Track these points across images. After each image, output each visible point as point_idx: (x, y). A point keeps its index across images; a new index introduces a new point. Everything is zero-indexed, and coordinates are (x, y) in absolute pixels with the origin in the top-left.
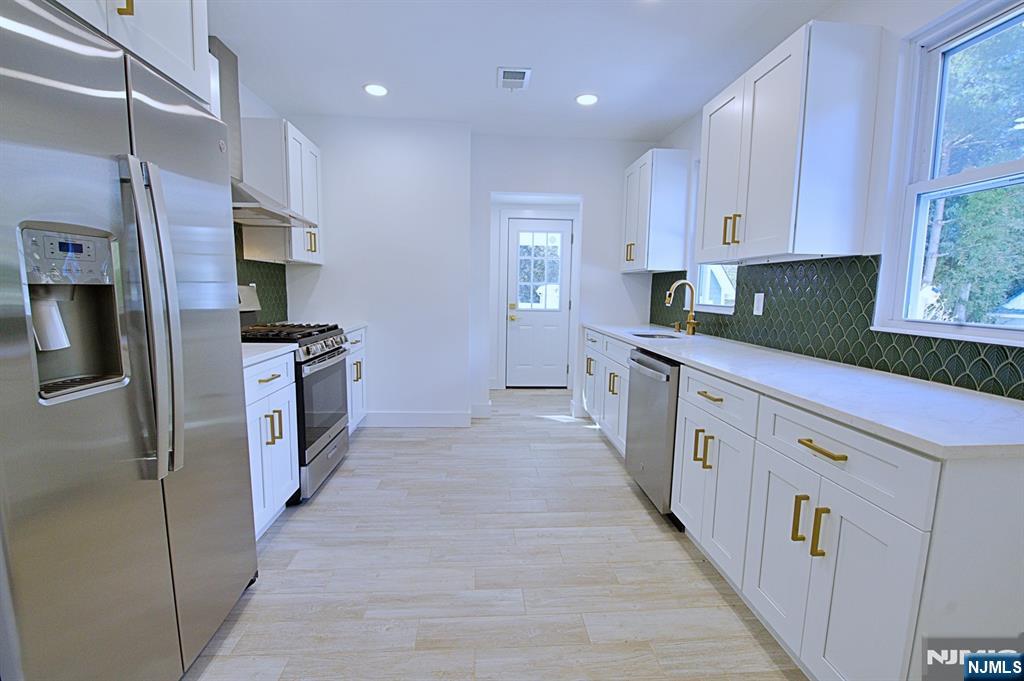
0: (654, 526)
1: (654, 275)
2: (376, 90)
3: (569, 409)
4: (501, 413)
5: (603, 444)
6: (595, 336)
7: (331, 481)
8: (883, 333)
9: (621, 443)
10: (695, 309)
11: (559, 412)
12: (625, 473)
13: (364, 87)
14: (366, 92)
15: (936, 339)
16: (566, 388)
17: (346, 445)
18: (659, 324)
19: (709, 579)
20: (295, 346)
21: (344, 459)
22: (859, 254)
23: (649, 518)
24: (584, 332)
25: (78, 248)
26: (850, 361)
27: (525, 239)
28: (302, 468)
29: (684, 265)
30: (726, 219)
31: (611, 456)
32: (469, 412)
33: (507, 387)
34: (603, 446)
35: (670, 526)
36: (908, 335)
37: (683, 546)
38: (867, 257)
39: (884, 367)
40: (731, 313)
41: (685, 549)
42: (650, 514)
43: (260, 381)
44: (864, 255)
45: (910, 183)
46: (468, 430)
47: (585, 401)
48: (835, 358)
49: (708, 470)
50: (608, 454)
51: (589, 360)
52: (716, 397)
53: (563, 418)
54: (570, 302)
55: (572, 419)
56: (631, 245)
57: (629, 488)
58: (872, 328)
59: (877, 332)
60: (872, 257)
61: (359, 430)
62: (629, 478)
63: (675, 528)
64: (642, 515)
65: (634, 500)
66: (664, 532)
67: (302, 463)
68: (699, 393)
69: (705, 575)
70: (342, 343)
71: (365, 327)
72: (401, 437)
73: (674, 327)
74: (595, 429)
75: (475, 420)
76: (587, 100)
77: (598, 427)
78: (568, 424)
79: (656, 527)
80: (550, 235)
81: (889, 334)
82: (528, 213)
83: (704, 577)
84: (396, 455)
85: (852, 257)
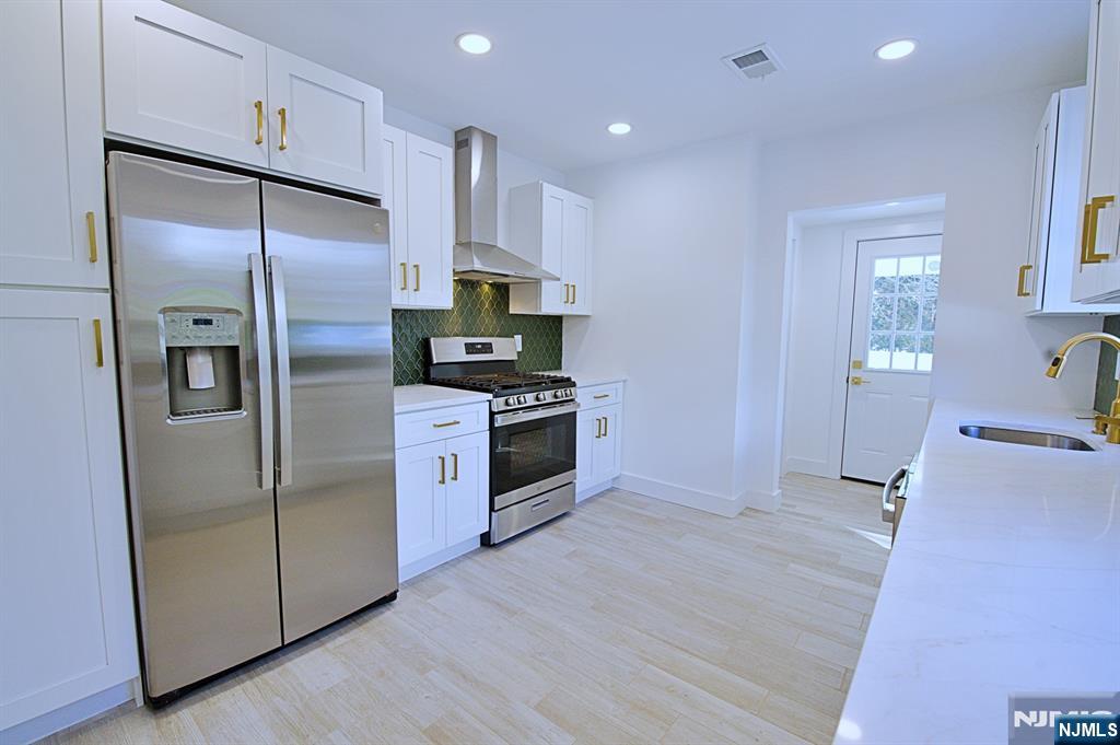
1: (1107, 318)
2: (620, 129)
7: (536, 534)
13: (607, 127)
14: (609, 132)
17: (570, 502)
20: (490, 396)
21: (566, 515)
25: (208, 322)
27: (885, 268)
28: (493, 514)
33: (843, 478)
43: (435, 426)
56: (1024, 268)
67: (492, 509)
71: (624, 381)
75: (749, 511)
76: (896, 50)
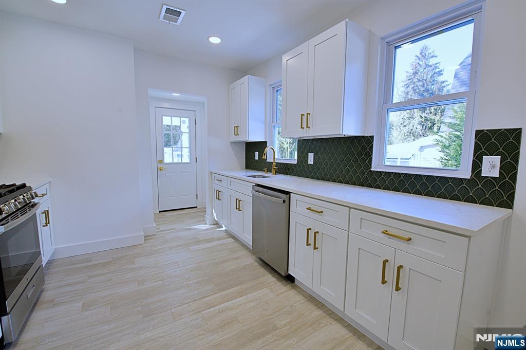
0: (279, 284)
1: (246, 143)
3: (204, 220)
4: (161, 229)
5: (231, 239)
6: (220, 178)
7: (32, 316)
8: (377, 171)
9: (248, 238)
10: (276, 161)
11: (199, 222)
12: (250, 254)
15: (402, 174)
16: (196, 207)
17: (42, 281)
18: (252, 169)
19: (318, 308)
21: (42, 291)
22: (363, 135)
23: (274, 279)
24: (212, 176)
26: (362, 185)
27: (167, 121)
28: (3, 318)
29: (265, 138)
30: (302, 115)
31: (239, 245)
32: (143, 234)
33: (160, 212)
34: (231, 240)
35: (287, 281)
36: (389, 172)
37: (298, 291)
38: (367, 137)
39: (378, 187)
40: (296, 163)
41: (299, 292)
42: (273, 276)
44: (366, 135)
45: (384, 104)
46: (144, 245)
47: (215, 215)
48: (354, 184)
49: (316, 250)
50: (237, 245)
51: (218, 192)
52: (319, 211)
53: (202, 227)
54: (196, 158)
55: (207, 226)
56: (237, 127)
57: (256, 263)
58: (372, 170)
59: (373, 171)
60: (370, 136)
61: (50, 262)
62: (253, 257)
63: (289, 281)
64: (270, 278)
65: (262, 271)
66: (285, 286)
68: (307, 209)
69: (315, 306)
70: (33, 198)
72: (90, 261)
73: (264, 171)
74: (223, 231)
75: (146, 238)
76: (215, 40)
77: (224, 228)
78: (207, 229)
79: (280, 284)
80: (182, 119)
81: (380, 172)
82: (166, 105)
83: (316, 307)
84: (90, 277)
85: (359, 136)
